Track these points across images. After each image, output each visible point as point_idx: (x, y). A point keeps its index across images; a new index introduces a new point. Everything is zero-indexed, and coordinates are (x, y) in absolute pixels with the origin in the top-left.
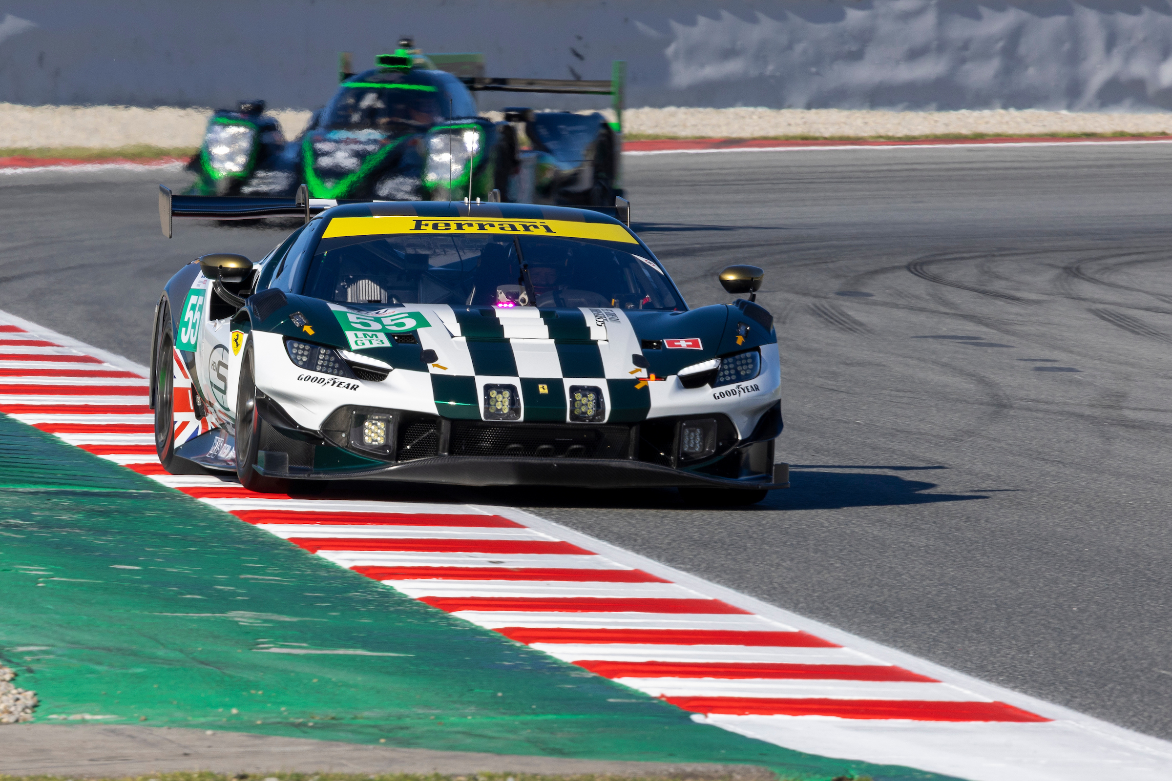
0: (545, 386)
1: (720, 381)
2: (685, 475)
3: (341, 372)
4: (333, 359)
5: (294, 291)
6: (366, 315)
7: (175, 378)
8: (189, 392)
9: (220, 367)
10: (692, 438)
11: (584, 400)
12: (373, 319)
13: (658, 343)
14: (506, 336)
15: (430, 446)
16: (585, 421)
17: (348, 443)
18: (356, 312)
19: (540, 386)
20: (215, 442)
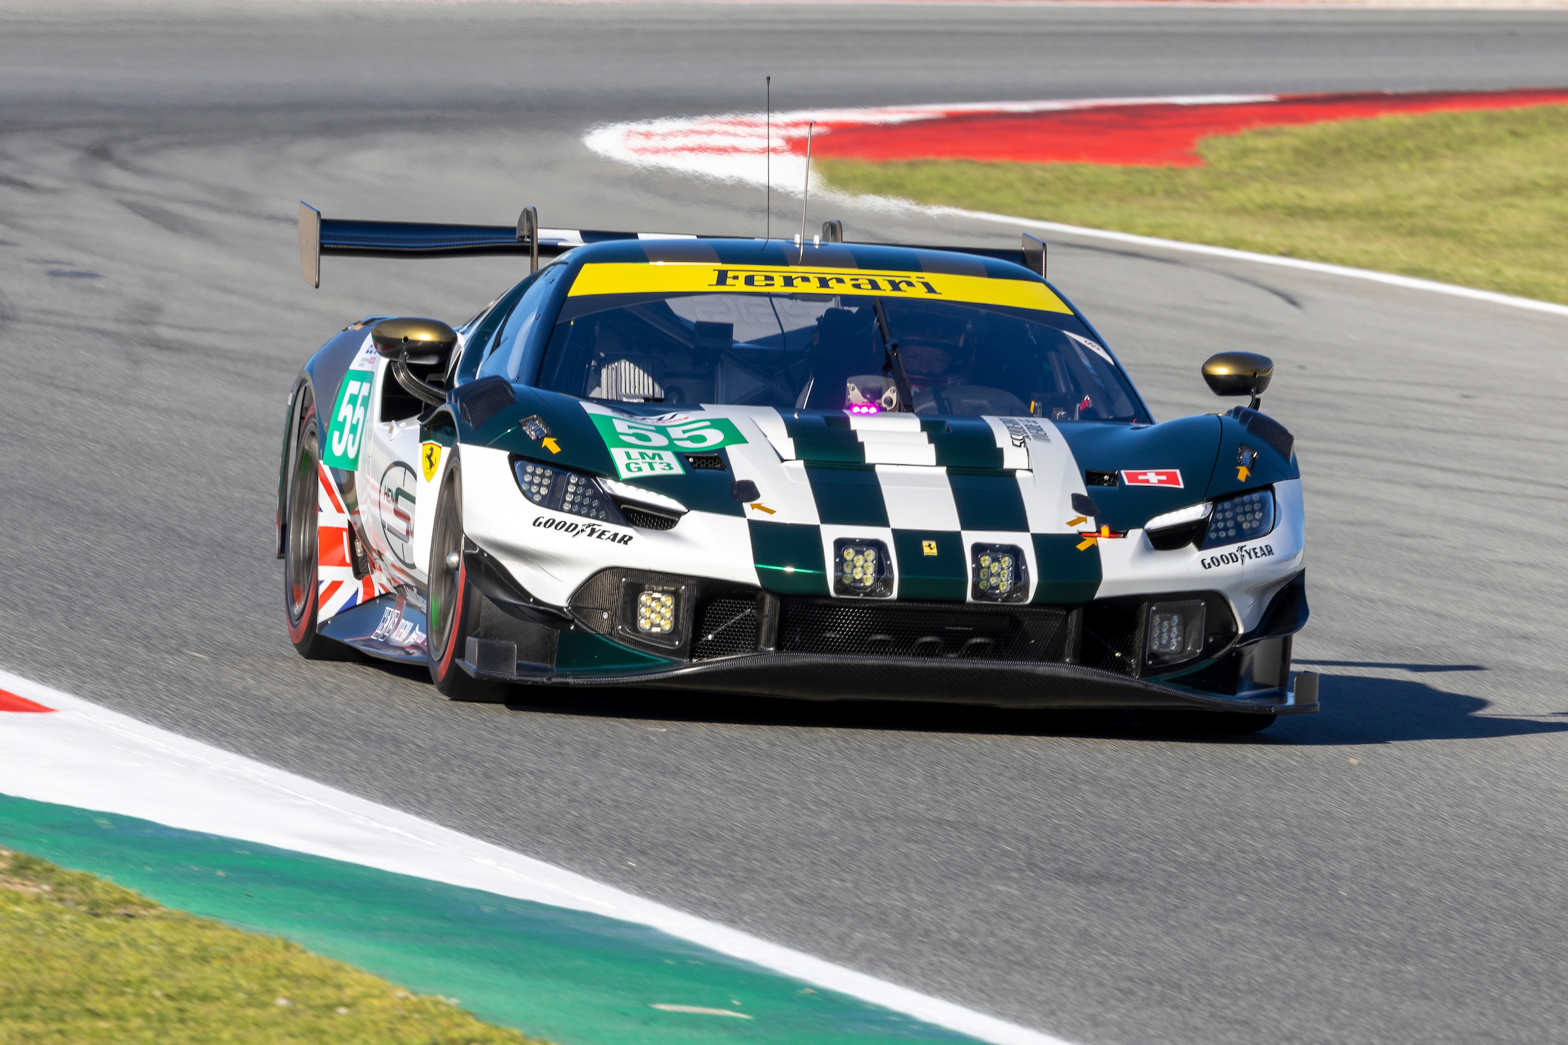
0: (933, 544)
1: (1210, 538)
2: (1155, 689)
3: (602, 514)
4: (589, 492)
5: (524, 378)
6: (643, 422)
7: (321, 510)
8: (345, 534)
9: (400, 497)
10: (1165, 630)
11: (995, 568)
12: (653, 428)
13: (1112, 475)
14: (869, 459)
15: (745, 636)
16: (996, 600)
17: (613, 628)
18: (626, 416)
19: (925, 543)
20: (385, 615)
